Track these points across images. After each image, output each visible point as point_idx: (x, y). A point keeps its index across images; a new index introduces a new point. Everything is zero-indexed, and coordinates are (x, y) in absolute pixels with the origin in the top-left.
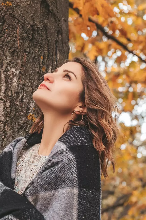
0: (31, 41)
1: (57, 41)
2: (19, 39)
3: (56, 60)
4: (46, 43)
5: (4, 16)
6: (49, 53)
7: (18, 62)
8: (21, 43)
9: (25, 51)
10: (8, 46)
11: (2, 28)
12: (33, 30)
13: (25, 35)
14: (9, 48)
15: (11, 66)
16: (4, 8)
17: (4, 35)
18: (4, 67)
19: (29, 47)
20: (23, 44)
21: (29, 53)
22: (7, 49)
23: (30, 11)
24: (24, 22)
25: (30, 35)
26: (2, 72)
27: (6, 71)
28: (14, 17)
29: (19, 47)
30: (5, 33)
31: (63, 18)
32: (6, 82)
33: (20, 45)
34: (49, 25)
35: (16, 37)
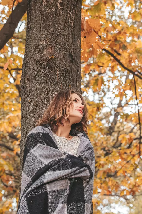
0: (64, 77)
1: (77, 76)
2: (58, 76)
3: (77, 86)
4: (72, 78)
5: (50, 64)
6: (73, 83)
7: (58, 89)
8: (60, 78)
9: (62, 83)
10: (53, 80)
11: (49, 70)
12: (66, 71)
13: (62, 74)
14: (53, 81)
15: (55, 91)
16: (50, 59)
17: (50, 74)
18: (51, 92)
19: (64, 80)
20: (60, 79)
21: (64, 84)
22: (52, 82)
23: (63, 61)
24: (61, 67)
25: (64, 74)
26: (50, 95)
27: (52, 94)
28: (55, 64)
29: (59, 81)
30: (51, 73)
31: (79, 61)
33: (59, 80)
34: (73, 67)
35: (57, 75)
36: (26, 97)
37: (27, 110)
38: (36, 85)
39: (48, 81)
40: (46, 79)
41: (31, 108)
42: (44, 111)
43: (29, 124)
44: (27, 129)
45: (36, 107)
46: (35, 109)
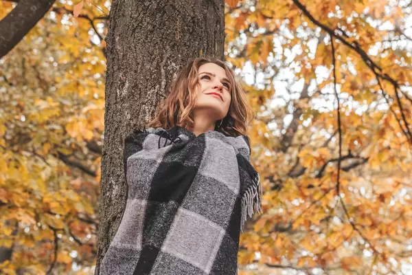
0: (191, 34)
1: (215, 32)
2: (179, 32)
3: (215, 53)
4: (205, 35)
5: (164, 7)
6: (208, 46)
7: (178, 57)
8: (181, 36)
9: (185, 45)
10: (168, 39)
11: (162, 19)
12: (194, 22)
13: (186, 28)
15: (171, 61)
17: (163, 26)
18: (164, 61)
19: (189, 40)
21: (189, 47)
22: (167, 42)
24: (185, 14)
25: (190, 28)
26: (162, 67)
27: (166, 65)
28: (174, 8)
29: (179, 41)
30: (165, 25)
31: (221, 4)
32: (167, 77)
33: (180, 39)
34: (208, 15)
35: (176, 30)
36: (115, 69)
37: (117, 96)
38: (136, 48)
39: (158, 40)
40: (155, 37)
41: (125, 92)
42: (149, 98)
43: (120, 122)
44: (115, 132)
45: (133, 91)
46: (131, 95)
